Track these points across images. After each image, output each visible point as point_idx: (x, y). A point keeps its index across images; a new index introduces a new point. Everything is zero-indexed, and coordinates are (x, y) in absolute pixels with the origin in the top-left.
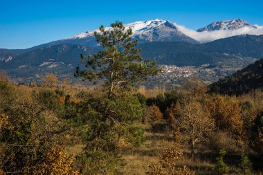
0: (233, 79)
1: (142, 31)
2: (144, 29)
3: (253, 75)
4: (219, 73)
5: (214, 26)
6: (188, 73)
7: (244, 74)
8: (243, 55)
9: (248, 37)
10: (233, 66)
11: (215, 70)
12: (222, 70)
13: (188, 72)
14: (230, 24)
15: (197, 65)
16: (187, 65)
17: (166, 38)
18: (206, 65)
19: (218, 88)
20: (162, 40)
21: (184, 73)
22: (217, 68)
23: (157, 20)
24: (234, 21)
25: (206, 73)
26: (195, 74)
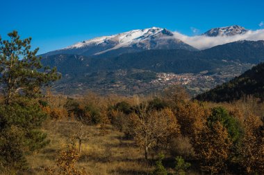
0: (230, 85)
1: (139, 40)
2: (141, 37)
3: (249, 80)
4: (217, 80)
5: (211, 32)
6: (186, 81)
7: (241, 80)
8: (242, 62)
9: (245, 43)
10: (231, 72)
11: (214, 77)
12: (220, 76)
13: (187, 79)
14: (227, 30)
15: (195, 73)
16: (185, 72)
17: (164, 46)
18: (205, 72)
19: (215, 95)
20: (160, 48)
21: (182, 81)
22: (216, 75)
23: (154, 28)
24: (232, 28)
25: (205, 80)
26: (193, 81)
